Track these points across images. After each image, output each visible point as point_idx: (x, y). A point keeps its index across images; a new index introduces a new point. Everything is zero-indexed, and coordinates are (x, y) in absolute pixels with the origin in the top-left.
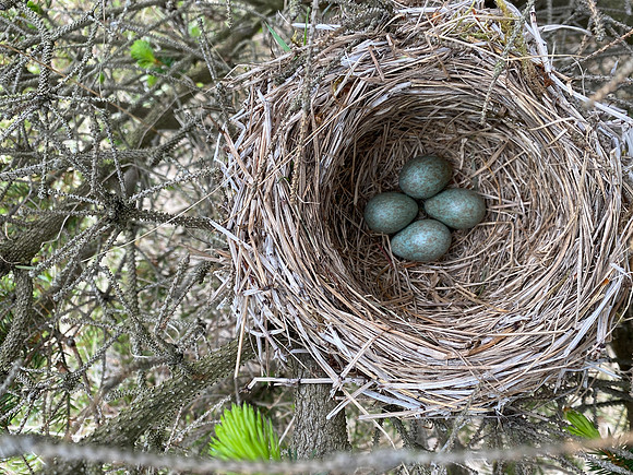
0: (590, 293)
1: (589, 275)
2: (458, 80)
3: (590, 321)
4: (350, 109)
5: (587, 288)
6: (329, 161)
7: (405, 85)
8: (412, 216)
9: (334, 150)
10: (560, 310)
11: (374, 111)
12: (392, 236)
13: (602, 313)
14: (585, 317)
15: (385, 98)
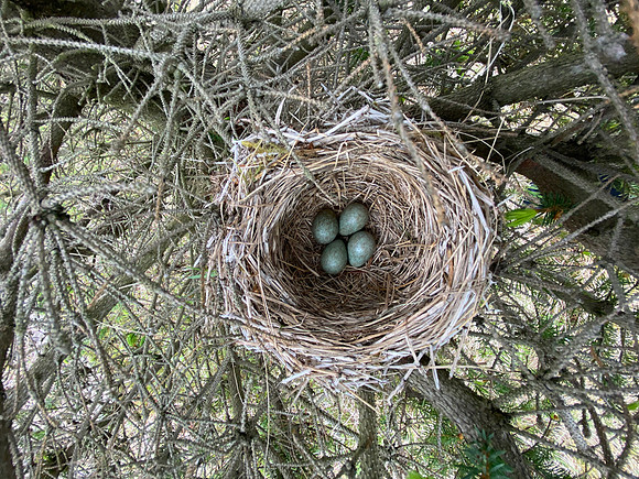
0: (458, 194)
1: (446, 188)
2: (279, 198)
3: (475, 203)
4: (262, 269)
5: (453, 194)
6: (285, 294)
7: (265, 230)
8: (343, 248)
9: (280, 289)
10: (457, 218)
11: (272, 253)
12: (348, 263)
13: (475, 193)
14: (471, 205)
15: (267, 244)
